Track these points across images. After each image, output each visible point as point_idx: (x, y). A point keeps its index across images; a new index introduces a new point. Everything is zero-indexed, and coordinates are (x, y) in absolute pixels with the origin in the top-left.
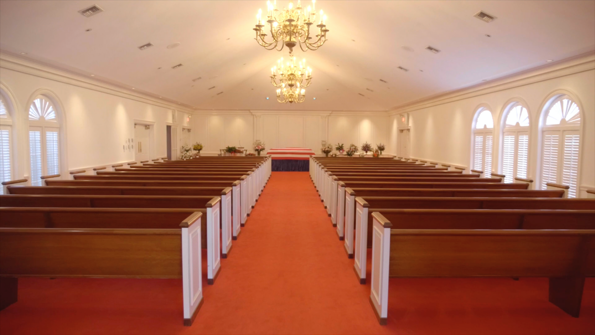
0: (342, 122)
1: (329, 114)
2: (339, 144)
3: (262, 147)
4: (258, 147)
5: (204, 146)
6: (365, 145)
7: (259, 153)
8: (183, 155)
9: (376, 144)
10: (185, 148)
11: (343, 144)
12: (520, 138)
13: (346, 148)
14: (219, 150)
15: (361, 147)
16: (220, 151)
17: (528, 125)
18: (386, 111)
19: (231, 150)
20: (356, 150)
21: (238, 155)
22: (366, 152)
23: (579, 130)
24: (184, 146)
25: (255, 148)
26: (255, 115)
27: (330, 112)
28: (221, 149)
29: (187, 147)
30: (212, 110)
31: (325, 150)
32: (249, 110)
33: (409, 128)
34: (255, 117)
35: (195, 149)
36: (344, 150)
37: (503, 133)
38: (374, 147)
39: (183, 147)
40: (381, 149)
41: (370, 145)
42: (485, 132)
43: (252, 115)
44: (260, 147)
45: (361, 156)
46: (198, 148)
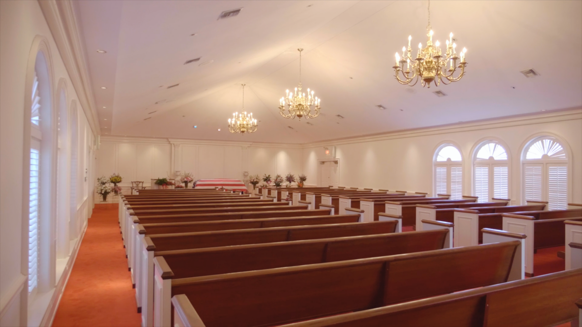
0: (261, 153)
1: (249, 145)
2: (265, 175)
3: (191, 178)
4: (187, 179)
5: (123, 178)
6: (289, 176)
7: (186, 186)
8: (102, 188)
9: (298, 175)
10: (102, 180)
11: (269, 176)
12: (495, 169)
13: (273, 178)
14: (131, 182)
15: (286, 178)
16: (131, 184)
17: (506, 159)
18: (301, 144)
19: (162, 182)
20: (281, 181)
21: (170, 187)
22: (290, 182)
23: (567, 163)
24: (100, 178)
25: (184, 179)
26: (174, 144)
27: (251, 143)
28: (133, 181)
29: (105, 179)
30: (123, 136)
31: (254, 181)
32: (167, 139)
33: (336, 160)
34: (173, 145)
35: (112, 182)
36: (271, 181)
37: (474, 165)
38: (297, 178)
39: (98, 179)
40: (303, 179)
41: (294, 176)
42: (449, 164)
43: (170, 143)
44: (189, 179)
45: (288, 186)
46: (117, 180)
